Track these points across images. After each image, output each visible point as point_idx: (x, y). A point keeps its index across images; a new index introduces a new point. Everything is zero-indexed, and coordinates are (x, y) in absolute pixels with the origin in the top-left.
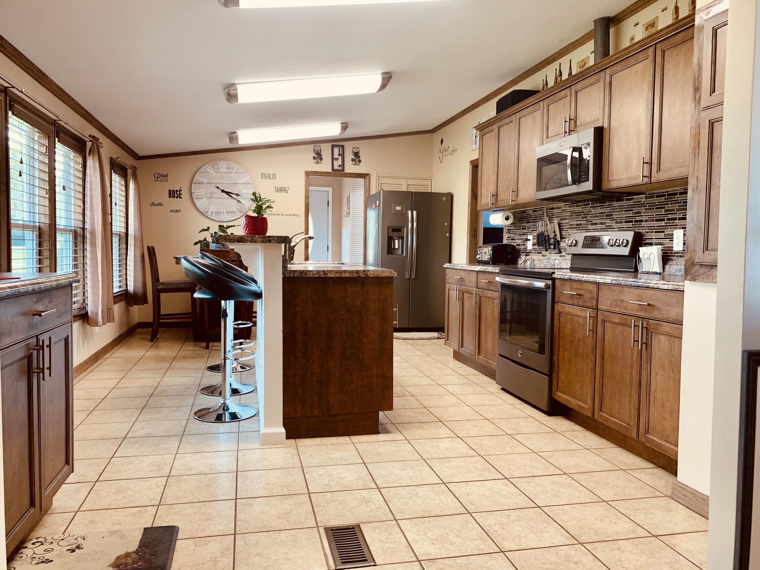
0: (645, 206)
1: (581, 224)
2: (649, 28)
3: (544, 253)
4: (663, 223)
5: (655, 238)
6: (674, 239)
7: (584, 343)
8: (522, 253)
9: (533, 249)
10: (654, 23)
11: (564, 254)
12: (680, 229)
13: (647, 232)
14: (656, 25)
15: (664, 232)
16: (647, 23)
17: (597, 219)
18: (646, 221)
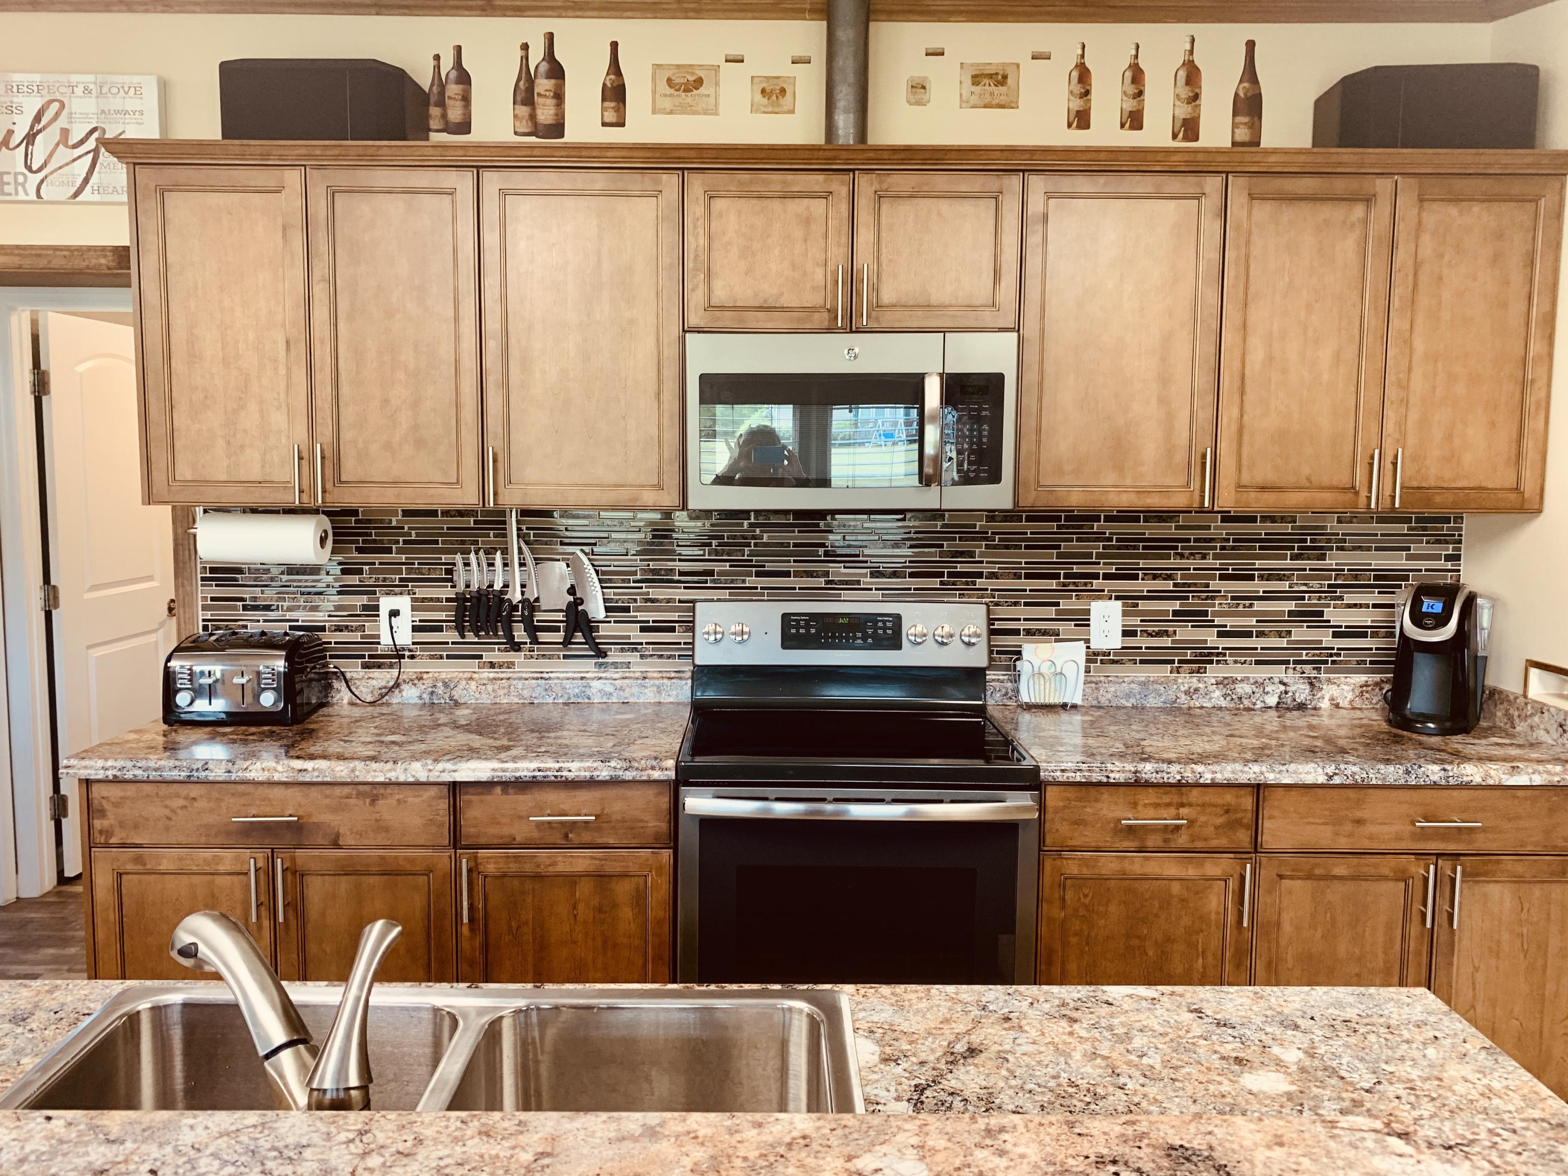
0: (986, 539)
1: (711, 573)
2: (987, 81)
3: (496, 655)
4: (1053, 584)
5: (1025, 620)
6: (1091, 623)
7: (1192, 945)
8: (332, 657)
9: (414, 643)
10: (1005, 77)
11: (614, 656)
12: (1110, 598)
13: (997, 604)
14: (1010, 81)
15: (1058, 604)
16: (978, 65)
17: (789, 561)
18: (993, 575)
